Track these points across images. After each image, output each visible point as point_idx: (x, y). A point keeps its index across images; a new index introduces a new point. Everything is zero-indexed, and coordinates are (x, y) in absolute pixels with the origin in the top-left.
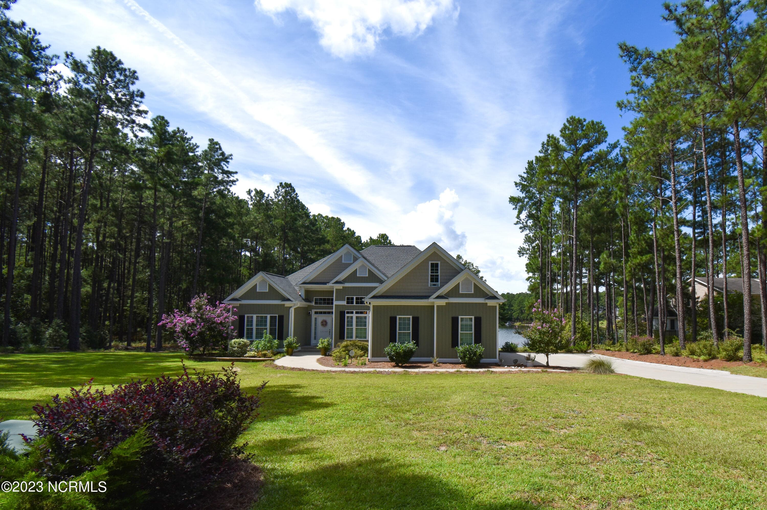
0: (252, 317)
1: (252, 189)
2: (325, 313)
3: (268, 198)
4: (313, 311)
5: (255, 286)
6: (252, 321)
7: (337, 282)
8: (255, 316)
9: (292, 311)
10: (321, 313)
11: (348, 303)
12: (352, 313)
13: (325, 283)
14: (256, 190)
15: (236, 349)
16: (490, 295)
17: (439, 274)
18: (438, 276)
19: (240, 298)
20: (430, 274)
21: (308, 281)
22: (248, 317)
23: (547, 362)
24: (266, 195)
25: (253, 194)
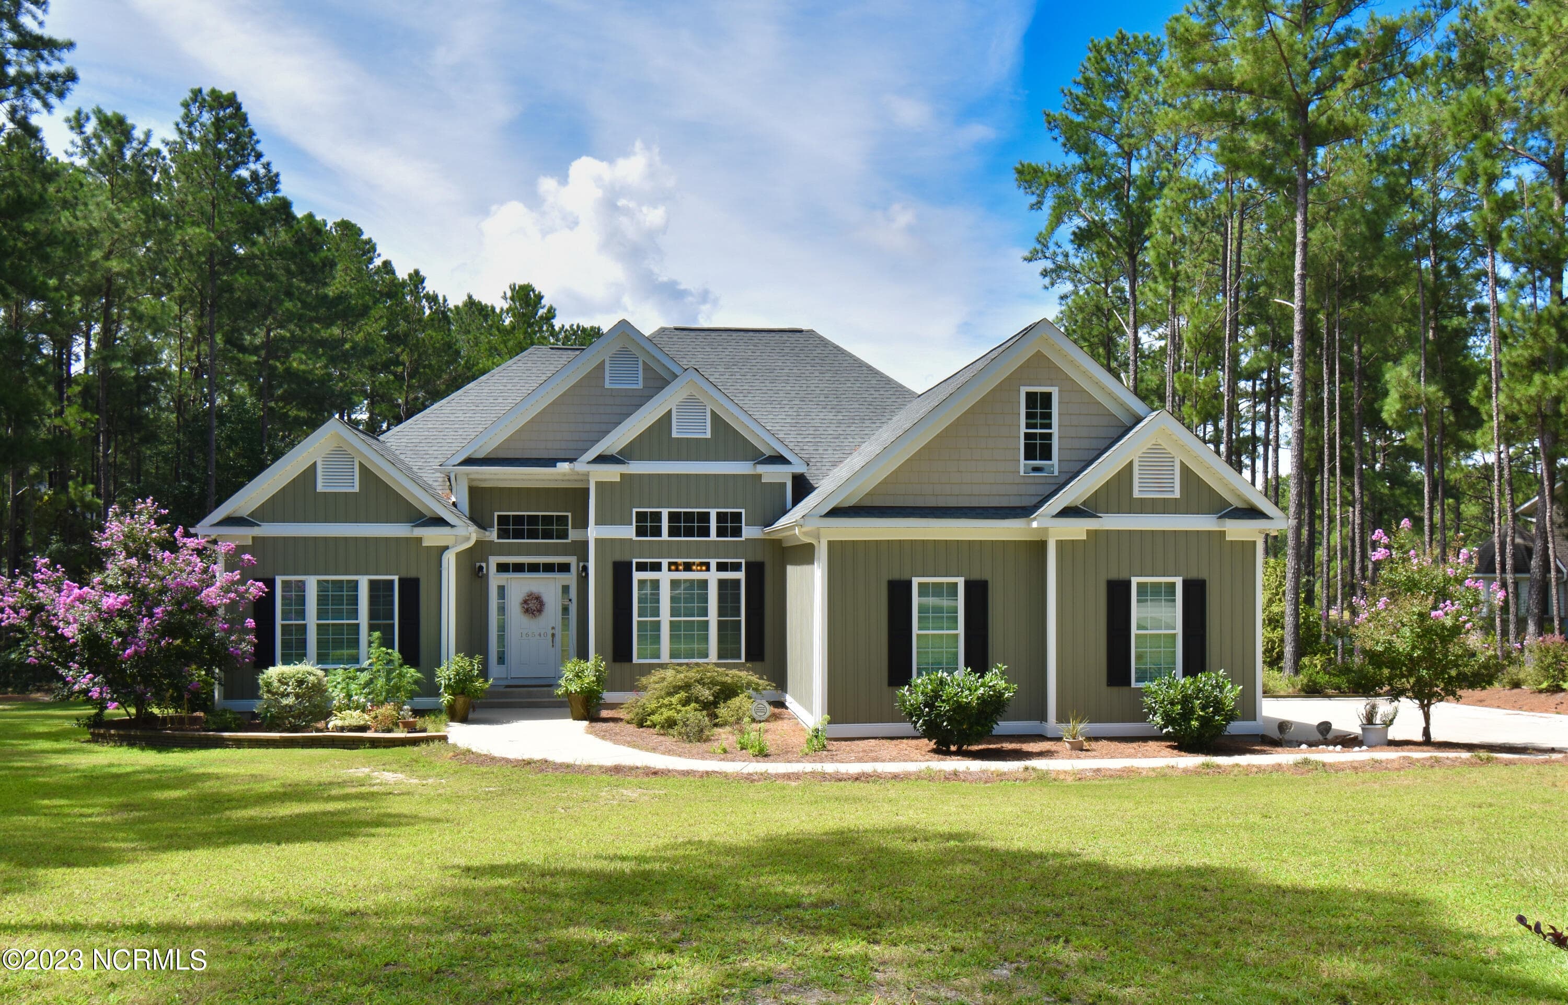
0: (301, 586)
1: (87, 109)
2: (534, 568)
3: (145, 143)
4: (494, 561)
5: (312, 470)
6: (302, 600)
7: (602, 459)
8: (312, 584)
9: (450, 562)
10: (519, 568)
11: (640, 532)
12: (657, 567)
13: (551, 462)
14: (99, 112)
15: (290, 701)
16: (1236, 503)
17: (1055, 430)
18: (1049, 436)
19: (252, 514)
20: (1023, 430)
21: (481, 455)
22: (286, 584)
23: (1426, 732)
24: (138, 134)
25: (90, 127)
